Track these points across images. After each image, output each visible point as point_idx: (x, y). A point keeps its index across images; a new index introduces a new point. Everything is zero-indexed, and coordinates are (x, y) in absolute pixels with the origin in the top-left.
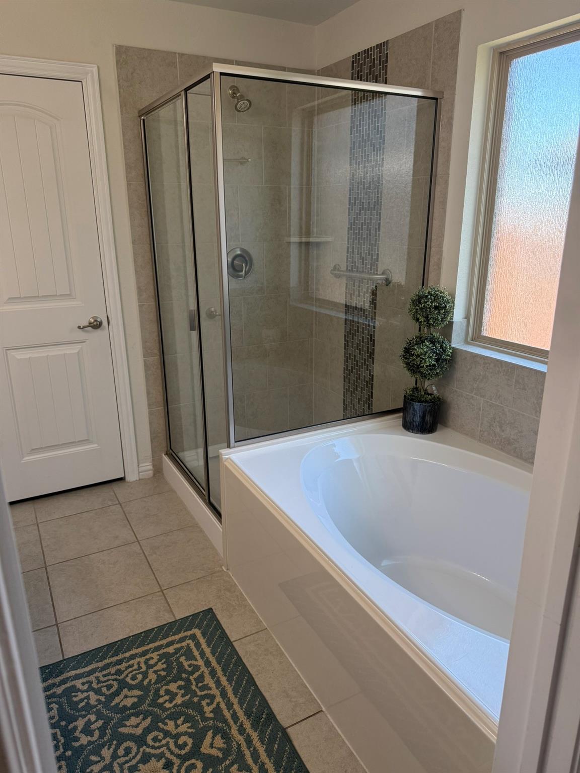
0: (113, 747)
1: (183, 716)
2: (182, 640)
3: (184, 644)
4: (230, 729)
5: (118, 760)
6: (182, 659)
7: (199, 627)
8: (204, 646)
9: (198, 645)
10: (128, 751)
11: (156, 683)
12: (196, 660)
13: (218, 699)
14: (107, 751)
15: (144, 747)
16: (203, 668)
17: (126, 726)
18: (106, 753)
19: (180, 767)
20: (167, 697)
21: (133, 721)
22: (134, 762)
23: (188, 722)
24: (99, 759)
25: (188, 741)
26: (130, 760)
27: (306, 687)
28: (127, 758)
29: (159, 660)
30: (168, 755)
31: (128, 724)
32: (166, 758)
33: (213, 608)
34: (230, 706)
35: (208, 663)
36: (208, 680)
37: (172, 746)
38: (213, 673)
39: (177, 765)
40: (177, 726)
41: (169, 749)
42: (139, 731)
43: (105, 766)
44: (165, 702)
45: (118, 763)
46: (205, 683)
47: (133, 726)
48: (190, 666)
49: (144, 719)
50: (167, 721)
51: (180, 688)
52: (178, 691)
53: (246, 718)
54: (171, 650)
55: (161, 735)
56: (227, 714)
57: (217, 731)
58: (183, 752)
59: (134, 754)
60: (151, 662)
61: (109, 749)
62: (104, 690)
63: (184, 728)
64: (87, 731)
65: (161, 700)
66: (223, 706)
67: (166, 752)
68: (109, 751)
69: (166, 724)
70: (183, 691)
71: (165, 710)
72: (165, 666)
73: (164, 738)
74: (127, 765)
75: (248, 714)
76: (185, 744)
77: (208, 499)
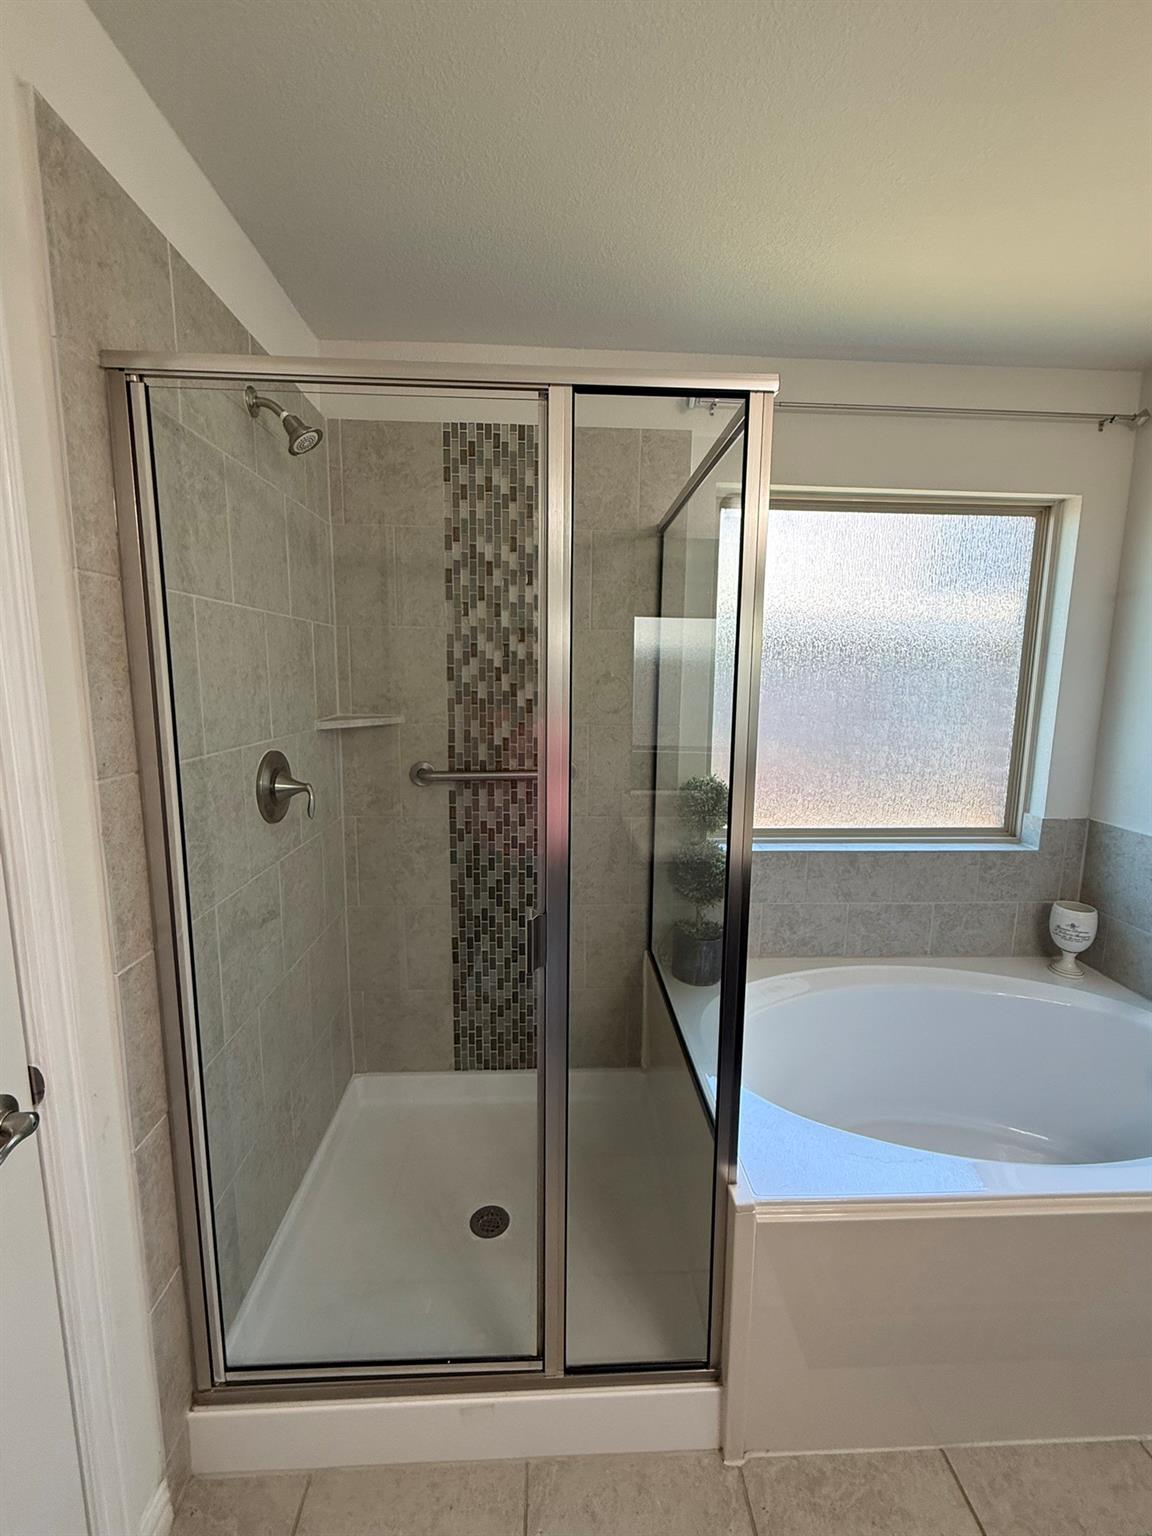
77: (563, 1368)
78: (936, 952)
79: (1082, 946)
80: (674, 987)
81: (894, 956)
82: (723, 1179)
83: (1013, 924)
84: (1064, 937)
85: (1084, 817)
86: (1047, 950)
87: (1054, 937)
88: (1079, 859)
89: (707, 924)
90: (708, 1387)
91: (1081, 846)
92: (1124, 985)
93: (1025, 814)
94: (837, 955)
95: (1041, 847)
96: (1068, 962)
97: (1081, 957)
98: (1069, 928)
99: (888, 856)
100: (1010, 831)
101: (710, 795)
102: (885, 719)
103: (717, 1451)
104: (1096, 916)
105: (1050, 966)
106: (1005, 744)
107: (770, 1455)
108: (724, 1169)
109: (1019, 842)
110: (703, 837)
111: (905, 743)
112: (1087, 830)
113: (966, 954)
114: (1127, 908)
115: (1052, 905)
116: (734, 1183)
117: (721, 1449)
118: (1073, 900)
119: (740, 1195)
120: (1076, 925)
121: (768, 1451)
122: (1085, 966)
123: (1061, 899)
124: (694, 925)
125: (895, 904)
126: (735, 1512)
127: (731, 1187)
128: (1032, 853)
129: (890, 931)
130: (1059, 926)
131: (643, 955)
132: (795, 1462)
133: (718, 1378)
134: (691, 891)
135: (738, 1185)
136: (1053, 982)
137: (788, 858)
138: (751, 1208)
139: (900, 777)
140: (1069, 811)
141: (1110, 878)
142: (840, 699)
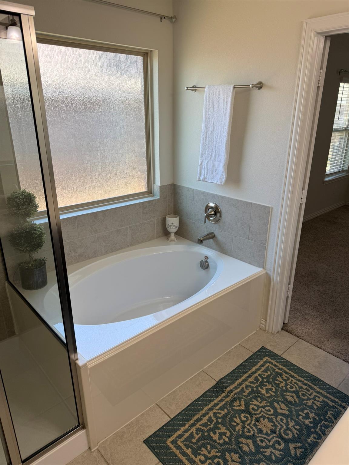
0: (264, 450)
1: (231, 424)
2: (179, 448)
3: (182, 445)
4: (228, 401)
5: (268, 444)
6: (194, 441)
7: (164, 442)
8: (179, 432)
9: (180, 436)
10: (262, 441)
11: (217, 448)
12: (193, 432)
13: (215, 411)
14: (267, 452)
15: (256, 434)
16: (198, 426)
17: (250, 450)
18: (268, 452)
19: (256, 414)
20: (224, 437)
21: (245, 448)
22: (265, 436)
23: (233, 420)
24: (272, 454)
25: (243, 416)
26: (265, 438)
27: (192, 378)
28: (265, 440)
29: (200, 454)
30: (253, 422)
31: (248, 449)
32: (255, 422)
33: (143, 441)
34: (216, 405)
35: (193, 425)
36: (205, 420)
37: (249, 422)
38: (199, 420)
39: (256, 416)
40: (238, 424)
41: (251, 423)
42: (250, 442)
43: (274, 449)
44: (227, 437)
45: (269, 443)
46: (207, 421)
47: (248, 446)
48: (198, 434)
49: (241, 443)
50: (237, 431)
51: (215, 433)
52: (217, 433)
53: (220, 396)
54: (189, 452)
55: (246, 430)
56: (221, 404)
57: (231, 406)
58: (249, 416)
59: (261, 438)
60: (203, 458)
61: (266, 452)
63: (238, 420)
65: (227, 440)
66: (218, 408)
67: (252, 424)
68: (267, 451)
69: (239, 430)
70: (217, 431)
71: (232, 435)
72: (203, 449)
73: (247, 428)
74: (268, 438)
75: (217, 396)
76: (245, 417)
77: (21, 462)
78: (131, 245)
79: (175, 230)
80: (26, 294)
81: (118, 250)
82: (73, 360)
83: (155, 227)
84: (170, 228)
85: (171, 183)
86: (166, 233)
87: (167, 228)
88: (172, 199)
89: (35, 261)
90: (81, 432)
91: (172, 194)
92: (188, 239)
93: (154, 185)
94: (96, 256)
95: (160, 197)
96: (173, 235)
97: (176, 233)
98: (171, 225)
99: (109, 211)
100: (150, 192)
101: (25, 200)
102: (98, 151)
103: (88, 450)
104: (179, 219)
105: (167, 239)
106: (144, 157)
107: (106, 438)
108: (73, 356)
109: (153, 196)
110: (25, 221)
111: (108, 161)
112: (173, 187)
113: (142, 242)
114: (187, 214)
115: (166, 217)
116: (77, 359)
117: (90, 448)
118: (171, 214)
119: (80, 363)
120: (173, 222)
121: (105, 438)
122: (177, 236)
123: (168, 215)
124: (29, 263)
125: (115, 230)
126: (99, 461)
127: (77, 361)
128: (158, 199)
129: (114, 241)
130: (168, 225)
131: (5, 284)
132: (115, 435)
133: (84, 427)
134: (26, 247)
135: (79, 359)
136: (169, 245)
137: (68, 221)
138: (86, 364)
139: (108, 176)
140: (167, 182)
141: (181, 204)
142: (77, 142)
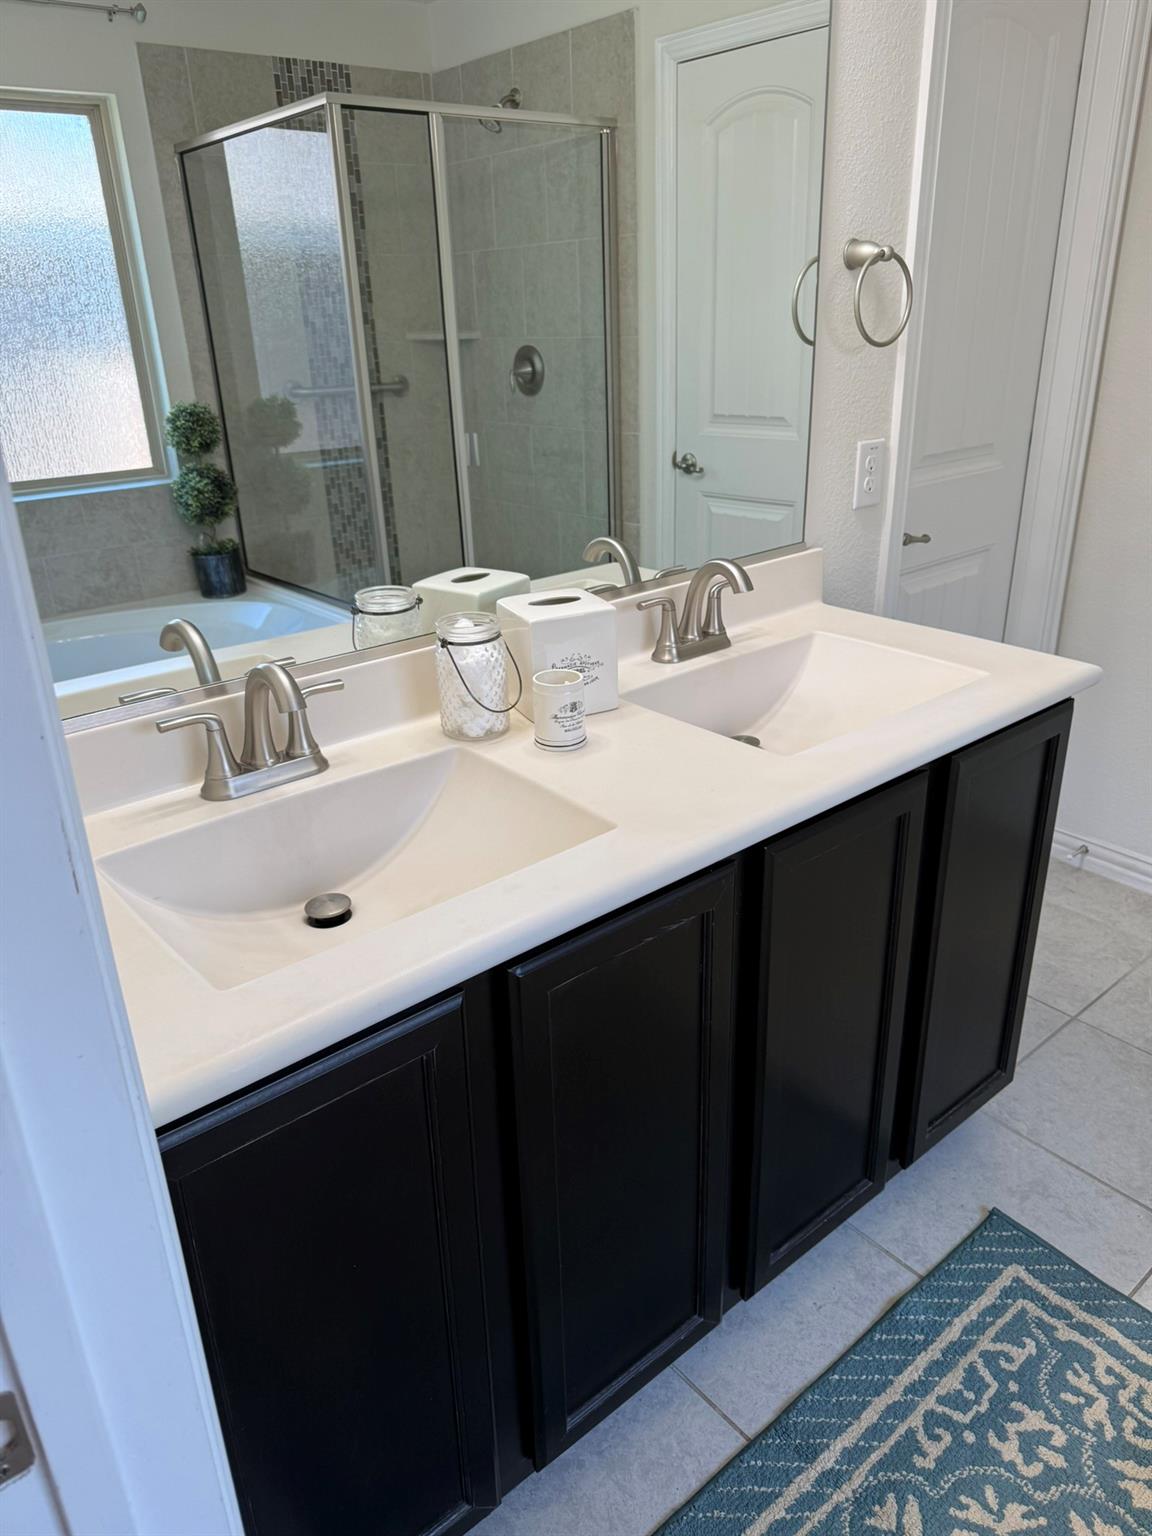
62: (1129, 1424)
64: (1030, 1444)
